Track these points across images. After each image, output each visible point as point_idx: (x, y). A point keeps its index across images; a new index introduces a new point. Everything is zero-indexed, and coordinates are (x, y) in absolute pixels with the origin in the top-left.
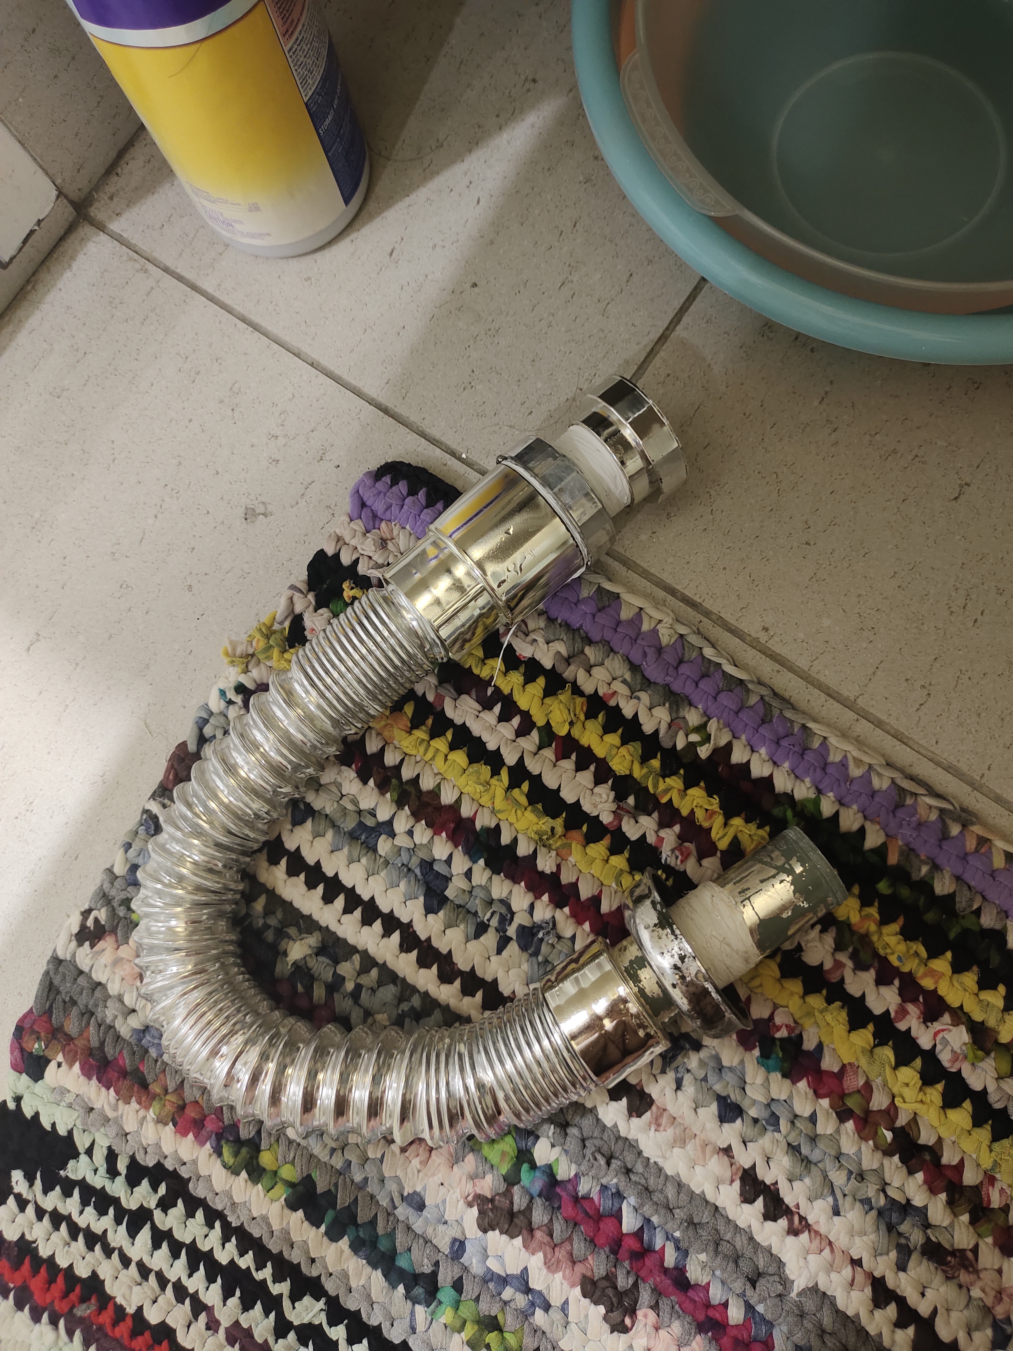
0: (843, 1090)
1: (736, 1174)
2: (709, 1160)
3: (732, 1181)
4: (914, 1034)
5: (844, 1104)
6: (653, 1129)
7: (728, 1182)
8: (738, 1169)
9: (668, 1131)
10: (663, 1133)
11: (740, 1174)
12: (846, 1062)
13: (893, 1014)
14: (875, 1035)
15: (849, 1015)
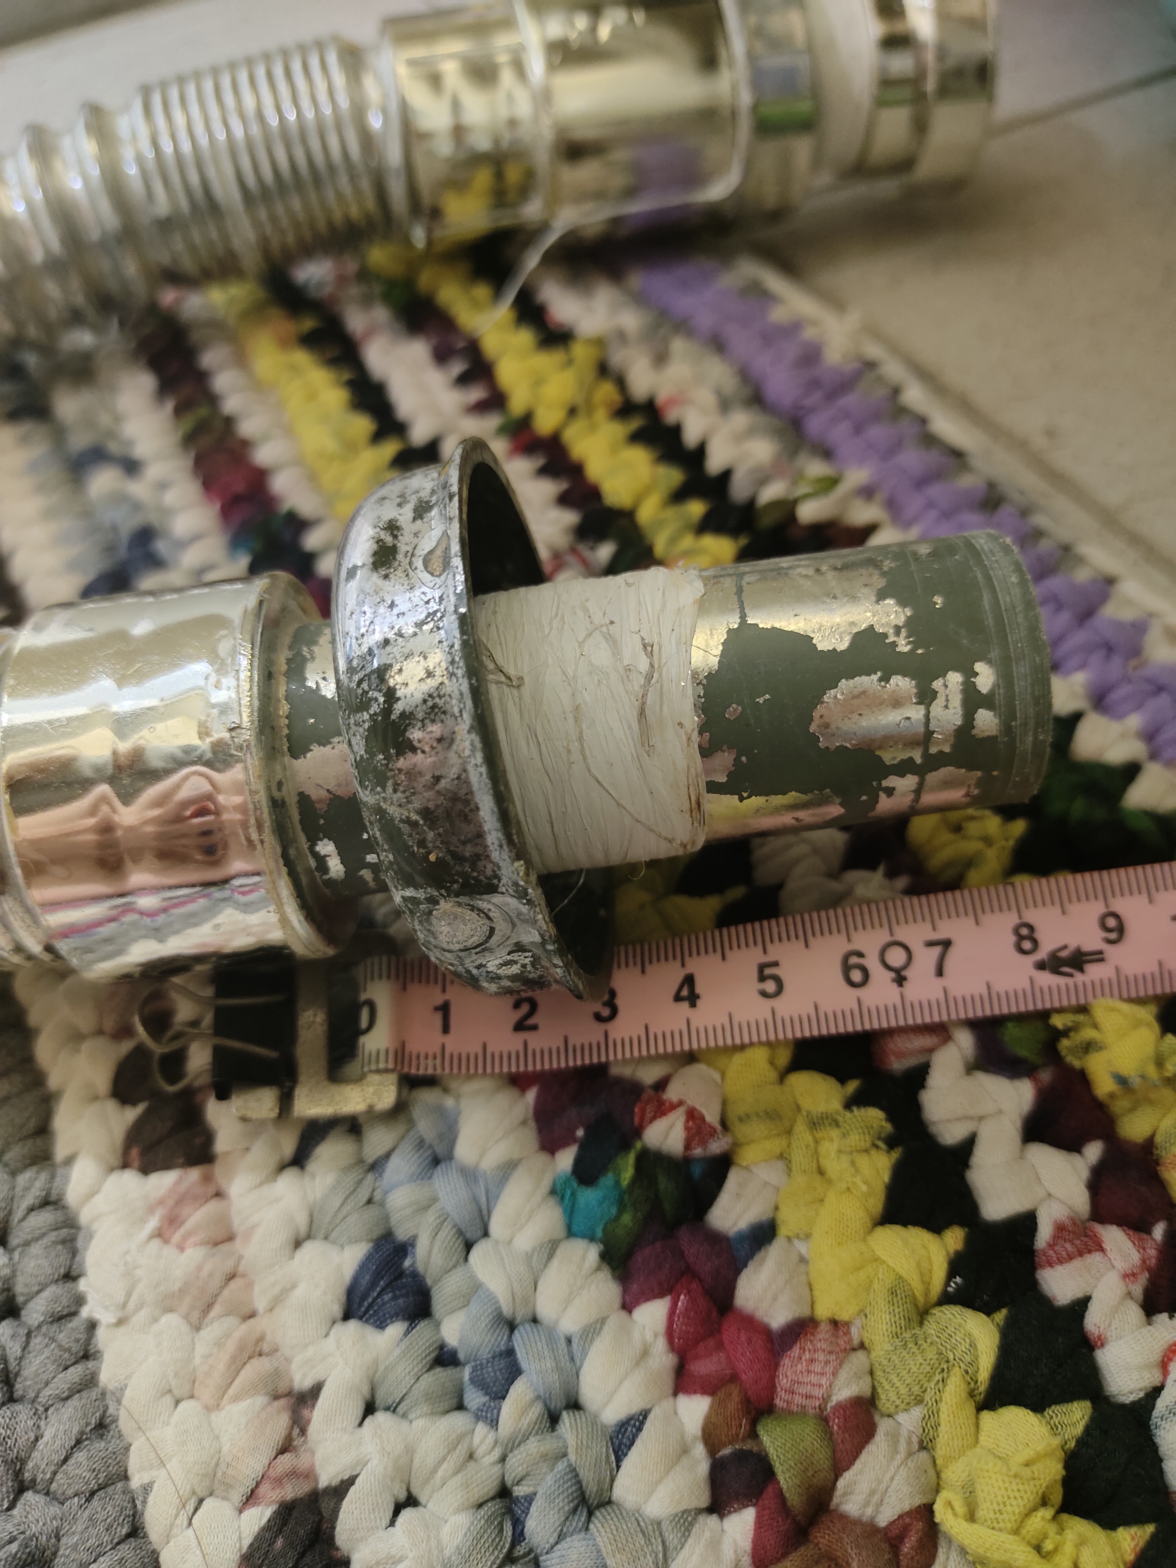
0: (772, 1388)
1: (279, 1481)
2: (236, 1399)
3: (251, 1498)
4: (1093, 1321)
5: (753, 1435)
6: (153, 1223)
7: (237, 1496)
8: (293, 1474)
9: (189, 1252)
10: (169, 1251)
11: (290, 1492)
12: (823, 1312)
13: (1044, 1233)
14: (956, 1266)
15: (898, 1171)
